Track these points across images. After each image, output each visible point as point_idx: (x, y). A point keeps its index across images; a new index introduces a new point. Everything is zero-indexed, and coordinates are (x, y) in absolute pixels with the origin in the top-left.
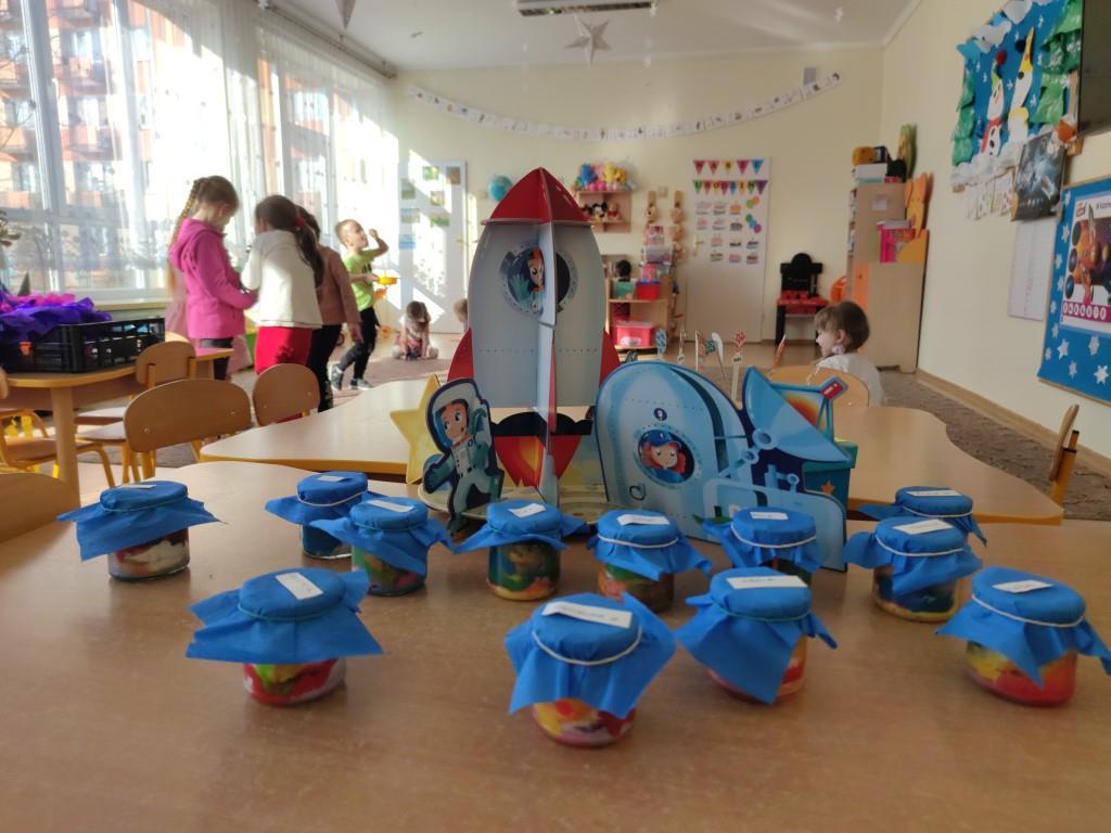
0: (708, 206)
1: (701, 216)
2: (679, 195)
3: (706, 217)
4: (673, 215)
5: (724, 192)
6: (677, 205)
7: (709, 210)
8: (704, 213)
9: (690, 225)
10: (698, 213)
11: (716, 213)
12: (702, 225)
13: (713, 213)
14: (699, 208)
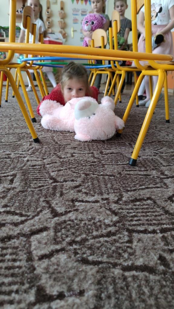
0: (78, 11)
1: (75, 16)
2: (62, 3)
3: (77, 17)
4: (60, 14)
5: (86, 4)
6: (62, 9)
7: (78, 13)
8: (77, 15)
9: (69, 21)
10: (74, 15)
11: (82, 15)
12: (75, 21)
13: (80, 15)
14: (74, 11)
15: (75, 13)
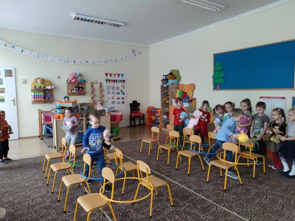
1: (108, 90)
2: (101, 83)
4: (100, 89)
5: (114, 83)
9: (105, 93)
13: (111, 89)
14: (107, 87)
15: (108, 88)
